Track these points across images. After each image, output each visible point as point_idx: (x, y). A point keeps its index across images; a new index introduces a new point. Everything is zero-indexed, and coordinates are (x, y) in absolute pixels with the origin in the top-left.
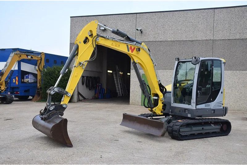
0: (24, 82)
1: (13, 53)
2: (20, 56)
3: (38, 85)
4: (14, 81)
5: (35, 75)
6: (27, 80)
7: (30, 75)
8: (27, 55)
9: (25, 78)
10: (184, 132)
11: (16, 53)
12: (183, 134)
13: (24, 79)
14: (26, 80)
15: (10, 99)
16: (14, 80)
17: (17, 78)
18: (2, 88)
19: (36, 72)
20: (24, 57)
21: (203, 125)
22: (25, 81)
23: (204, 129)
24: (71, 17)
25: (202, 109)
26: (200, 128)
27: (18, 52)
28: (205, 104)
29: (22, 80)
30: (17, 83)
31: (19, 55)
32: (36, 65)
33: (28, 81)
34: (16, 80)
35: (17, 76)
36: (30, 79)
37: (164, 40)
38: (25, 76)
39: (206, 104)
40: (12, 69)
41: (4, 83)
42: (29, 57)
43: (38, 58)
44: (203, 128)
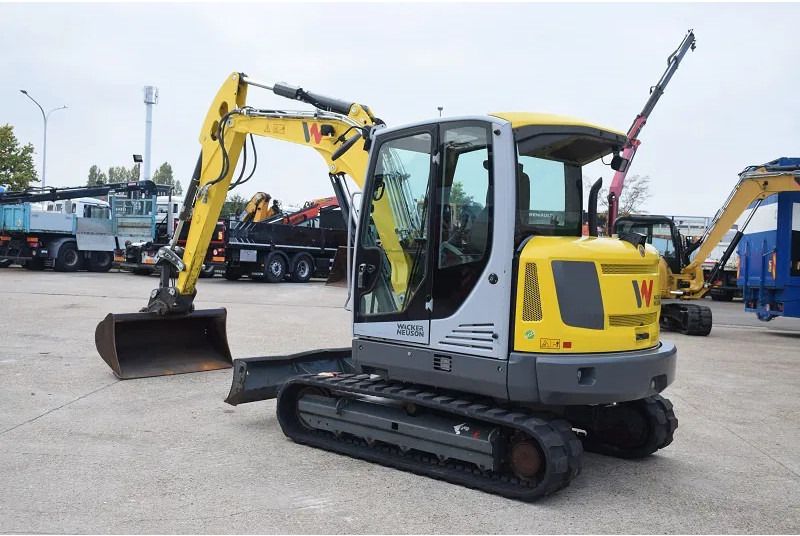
2: (766, 183)
4: (770, 270)
8: (795, 179)
12: (314, 423)
16: (770, 264)
17: (775, 259)
23: (400, 430)
25: (385, 341)
26: (384, 421)
27: (760, 172)
28: (399, 323)
30: (774, 272)
31: (761, 183)
34: (773, 264)
35: (776, 250)
39: (406, 323)
41: (700, 271)
44: (395, 426)
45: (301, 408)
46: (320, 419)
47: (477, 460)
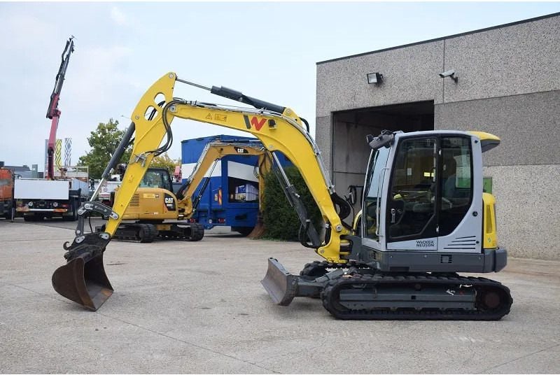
0: (234, 200)
1: (209, 145)
2: (222, 149)
3: (260, 206)
4: (216, 199)
5: (256, 185)
6: (241, 195)
7: (247, 186)
8: (235, 148)
9: (237, 192)
10: (354, 303)
11: (213, 143)
12: (351, 306)
13: (234, 193)
14: (239, 196)
15: (195, 232)
16: (216, 196)
17: (220, 193)
18: (186, 211)
19: (257, 180)
20: (229, 150)
21: (420, 290)
22: (236, 198)
23: (417, 299)
24: (317, 64)
25: (407, 251)
26: (406, 296)
27: (217, 143)
28: (418, 240)
29: (230, 196)
30: (220, 201)
31: (219, 149)
32: (256, 165)
33: (244, 199)
34: (218, 196)
35: (221, 188)
36: (247, 195)
37: (509, 95)
38: (237, 189)
39: (422, 240)
40: (207, 175)
41: (190, 201)
42: (241, 151)
43: (257, 151)
44: (413, 297)
45: (341, 298)
46: (356, 303)
47: (464, 306)
